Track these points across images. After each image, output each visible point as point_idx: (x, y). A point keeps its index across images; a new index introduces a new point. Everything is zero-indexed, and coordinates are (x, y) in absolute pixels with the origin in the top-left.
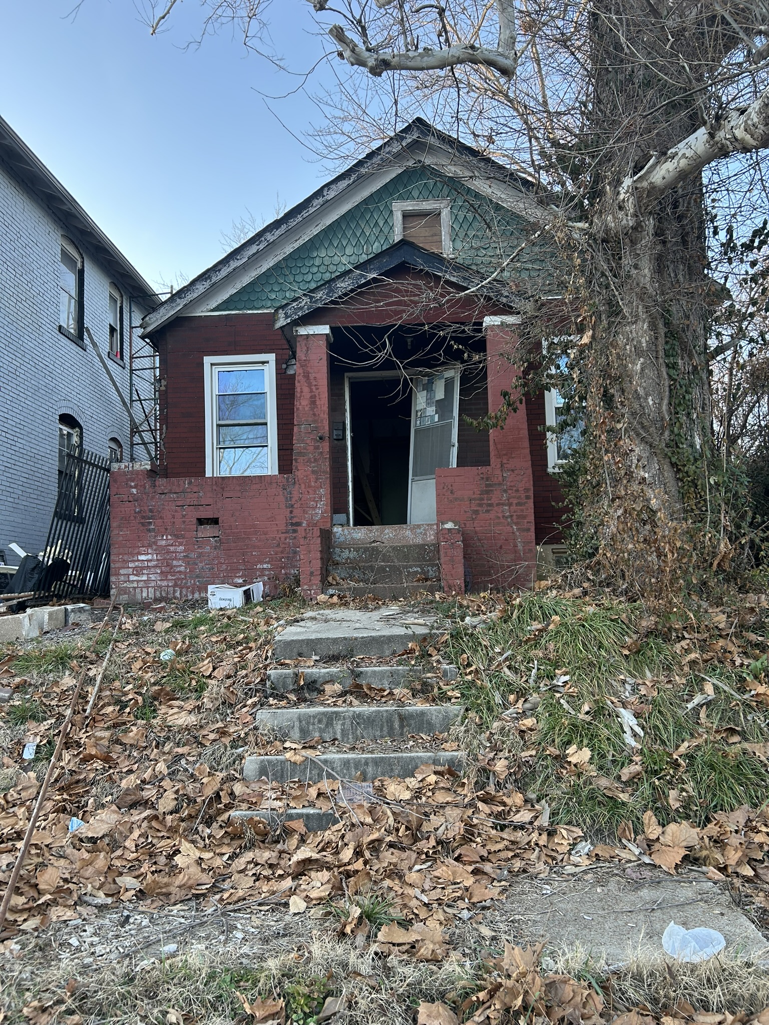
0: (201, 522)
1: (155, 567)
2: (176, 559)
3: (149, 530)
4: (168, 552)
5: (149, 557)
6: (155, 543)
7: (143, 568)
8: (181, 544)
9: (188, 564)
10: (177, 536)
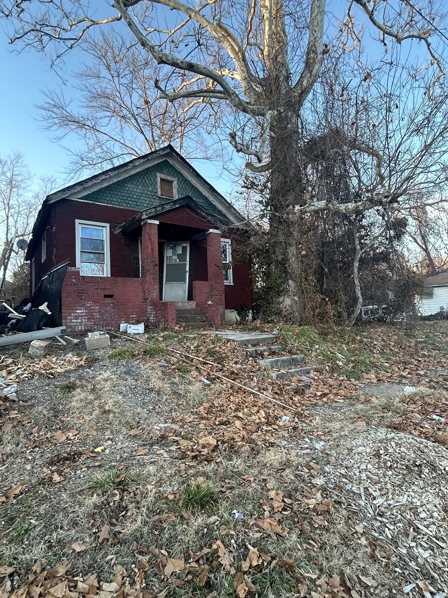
0: (106, 296)
1: (85, 316)
2: (95, 312)
3: (81, 299)
4: (91, 309)
5: (82, 311)
6: (85, 305)
7: (79, 316)
8: (97, 306)
9: (100, 315)
10: (95, 302)
